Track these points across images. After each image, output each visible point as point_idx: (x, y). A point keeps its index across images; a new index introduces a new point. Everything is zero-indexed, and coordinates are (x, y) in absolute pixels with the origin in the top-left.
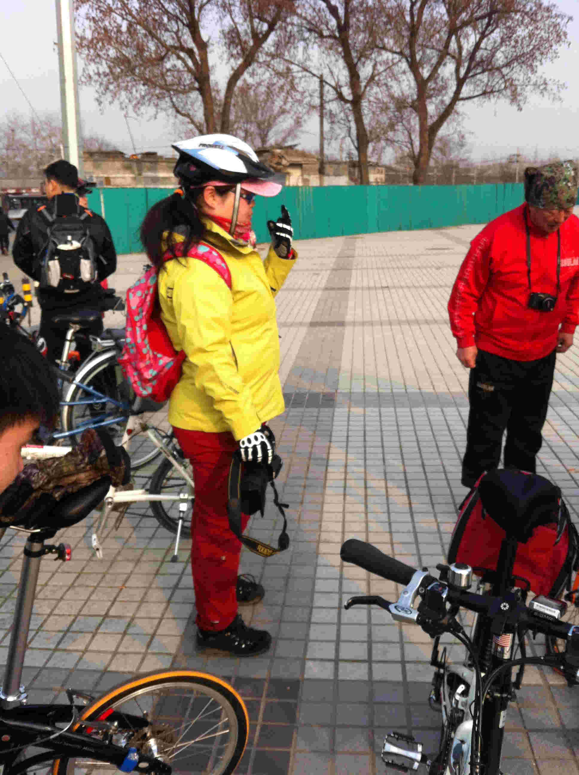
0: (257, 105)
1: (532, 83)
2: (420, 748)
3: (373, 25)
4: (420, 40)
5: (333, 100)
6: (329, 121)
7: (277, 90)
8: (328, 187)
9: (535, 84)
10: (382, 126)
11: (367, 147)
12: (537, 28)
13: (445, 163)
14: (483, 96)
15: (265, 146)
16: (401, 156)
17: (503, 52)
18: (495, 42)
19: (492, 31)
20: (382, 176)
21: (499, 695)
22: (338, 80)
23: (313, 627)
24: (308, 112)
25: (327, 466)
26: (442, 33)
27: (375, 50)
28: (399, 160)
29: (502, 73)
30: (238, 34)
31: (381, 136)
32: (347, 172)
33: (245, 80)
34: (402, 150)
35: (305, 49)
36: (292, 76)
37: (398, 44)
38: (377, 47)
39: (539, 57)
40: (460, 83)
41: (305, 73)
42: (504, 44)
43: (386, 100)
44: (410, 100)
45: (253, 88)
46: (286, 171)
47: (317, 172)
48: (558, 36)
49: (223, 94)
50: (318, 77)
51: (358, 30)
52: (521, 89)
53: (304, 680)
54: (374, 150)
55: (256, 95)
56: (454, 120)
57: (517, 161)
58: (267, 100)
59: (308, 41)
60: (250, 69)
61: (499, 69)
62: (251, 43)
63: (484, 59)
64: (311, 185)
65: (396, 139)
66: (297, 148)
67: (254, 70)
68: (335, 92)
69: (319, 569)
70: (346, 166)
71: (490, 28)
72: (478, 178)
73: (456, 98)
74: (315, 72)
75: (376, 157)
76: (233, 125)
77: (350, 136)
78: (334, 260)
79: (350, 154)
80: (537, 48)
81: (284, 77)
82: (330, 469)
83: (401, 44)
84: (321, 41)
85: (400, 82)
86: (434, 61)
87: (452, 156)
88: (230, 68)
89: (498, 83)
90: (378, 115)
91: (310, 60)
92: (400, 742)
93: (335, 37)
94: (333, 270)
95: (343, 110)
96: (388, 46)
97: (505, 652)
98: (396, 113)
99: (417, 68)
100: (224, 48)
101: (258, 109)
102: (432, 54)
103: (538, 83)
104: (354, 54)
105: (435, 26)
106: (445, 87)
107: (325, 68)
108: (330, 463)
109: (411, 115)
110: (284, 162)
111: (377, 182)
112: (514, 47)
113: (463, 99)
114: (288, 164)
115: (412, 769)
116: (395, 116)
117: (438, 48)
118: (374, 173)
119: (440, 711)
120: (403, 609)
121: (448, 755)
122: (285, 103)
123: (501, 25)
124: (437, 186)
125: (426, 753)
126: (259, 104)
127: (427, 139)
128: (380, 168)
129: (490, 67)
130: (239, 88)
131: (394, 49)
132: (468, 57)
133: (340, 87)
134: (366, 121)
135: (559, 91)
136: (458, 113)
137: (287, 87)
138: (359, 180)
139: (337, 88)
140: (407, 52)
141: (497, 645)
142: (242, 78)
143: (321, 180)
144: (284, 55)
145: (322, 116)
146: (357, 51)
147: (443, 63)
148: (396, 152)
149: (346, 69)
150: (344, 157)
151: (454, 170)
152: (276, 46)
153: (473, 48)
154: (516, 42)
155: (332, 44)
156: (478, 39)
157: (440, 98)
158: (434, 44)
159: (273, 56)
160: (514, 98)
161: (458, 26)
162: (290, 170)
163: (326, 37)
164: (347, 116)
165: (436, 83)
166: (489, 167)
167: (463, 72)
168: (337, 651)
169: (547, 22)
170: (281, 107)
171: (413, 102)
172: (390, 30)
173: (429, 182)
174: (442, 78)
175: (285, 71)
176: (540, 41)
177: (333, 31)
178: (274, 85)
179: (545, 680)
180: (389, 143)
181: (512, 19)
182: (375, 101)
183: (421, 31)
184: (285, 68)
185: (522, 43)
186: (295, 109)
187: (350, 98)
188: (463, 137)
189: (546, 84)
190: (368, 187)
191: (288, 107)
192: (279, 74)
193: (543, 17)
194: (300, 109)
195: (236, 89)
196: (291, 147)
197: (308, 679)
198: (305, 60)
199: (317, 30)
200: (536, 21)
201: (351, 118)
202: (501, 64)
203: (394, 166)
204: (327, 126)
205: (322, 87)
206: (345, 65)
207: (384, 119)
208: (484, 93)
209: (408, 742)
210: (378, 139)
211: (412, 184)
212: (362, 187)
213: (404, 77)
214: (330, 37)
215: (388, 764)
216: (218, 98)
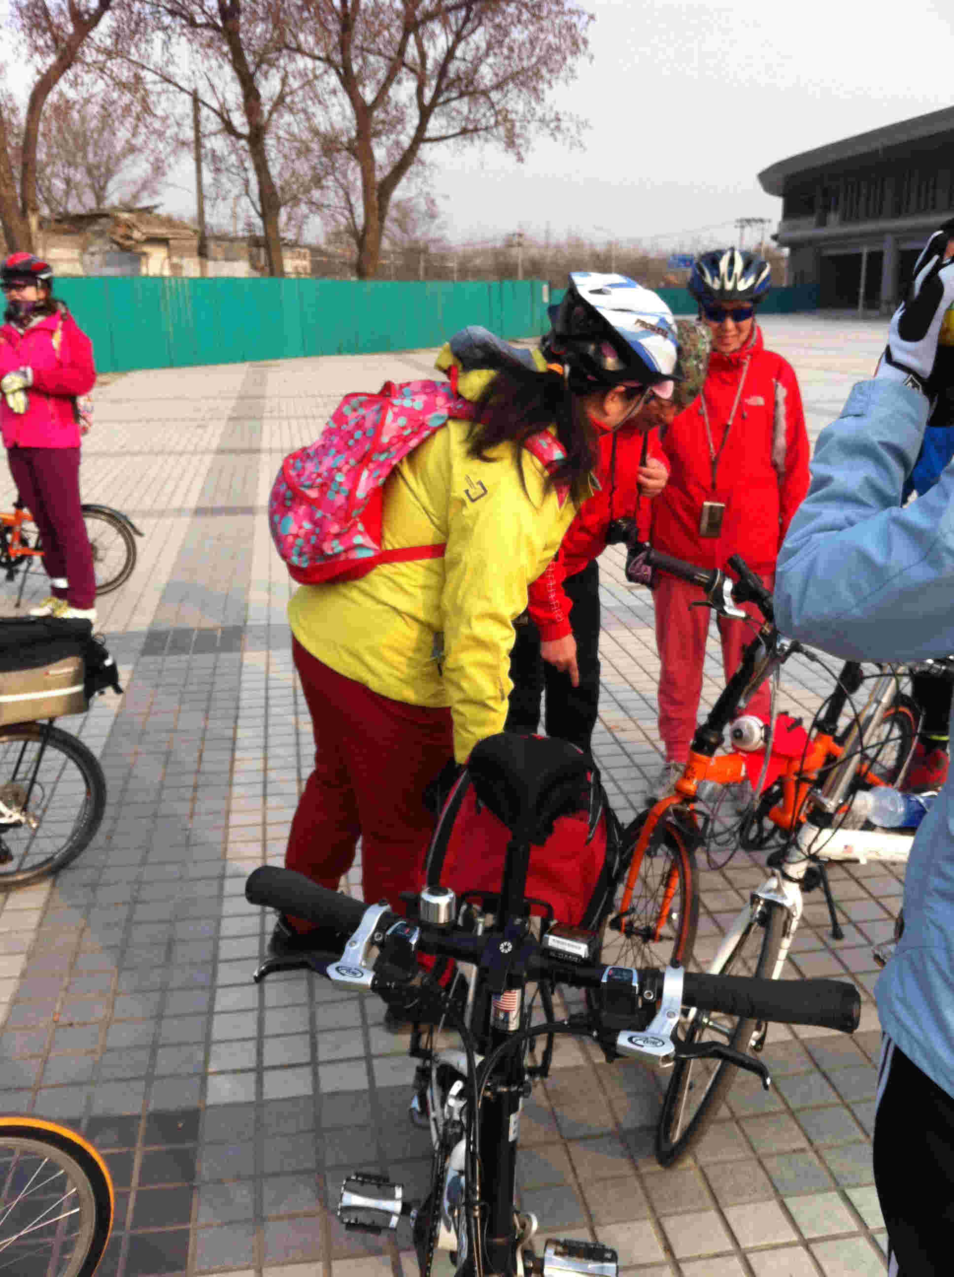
0: (85, 136)
1: (537, 118)
2: (399, 1193)
3: (279, 10)
4: (358, 40)
5: (215, 134)
6: (212, 168)
7: (119, 111)
8: (215, 279)
9: (542, 120)
10: (301, 180)
11: (277, 214)
12: (541, 30)
13: (406, 245)
14: (460, 137)
15: (101, 207)
16: (335, 230)
17: (491, 66)
18: (478, 48)
19: (473, 31)
20: (305, 264)
21: (505, 1090)
22: (225, 99)
23: (217, 1020)
24: (174, 152)
25: (233, 750)
26: (393, 30)
27: (285, 52)
28: (332, 237)
29: (489, 98)
30: (46, 11)
31: (300, 196)
32: (246, 256)
33: (61, 94)
34: (335, 221)
35: (166, 44)
36: (145, 90)
37: (322, 43)
38: (288, 47)
39: (547, 76)
40: (425, 113)
41: (166, 85)
42: (491, 52)
43: (306, 136)
44: (344, 139)
45: (77, 107)
46: (139, 250)
47: (195, 253)
48: (575, 43)
49: (23, 114)
50: (189, 93)
51: (254, 18)
52: (521, 127)
53: (207, 1107)
54: (290, 219)
55: (83, 119)
56: (418, 174)
57: (520, 245)
58: (103, 129)
59: (169, 32)
60: (70, 74)
61: (485, 93)
62: (70, 28)
63: (462, 76)
64: (185, 273)
65: (326, 202)
66: (157, 211)
67: (76, 76)
68: (219, 120)
69: (225, 923)
70: (244, 245)
71: (469, 26)
72: (460, 271)
73: (419, 138)
74: (183, 84)
75: (295, 230)
76: (43, 170)
77: (247, 194)
78: (232, 403)
79: (250, 225)
80: (543, 61)
81: (130, 90)
82: (238, 754)
83: (326, 45)
84: (193, 33)
85: (327, 107)
86: (382, 75)
87: (418, 233)
88: (34, 71)
89: (484, 115)
90: (293, 161)
91: (173, 63)
92: (367, 1187)
93: (216, 27)
94: (231, 419)
95: (234, 150)
96: (304, 46)
97: (511, 1019)
98: (324, 159)
99: (355, 87)
100: (22, 35)
101: (88, 144)
102: (379, 65)
103: (547, 118)
104: (249, 58)
105: (382, 16)
106: (401, 120)
107: (201, 78)
108: (239, 744)
109: (348, 163)
110: (136, 235)
111: (298, 273)
112: (508, 58)
113: (430, 140)
114: (144, 237)
115: (387, 1228)
116: (321, 163)
117: (387, 54)
118: (292, 258)
119: (429, 1128)
120: (349, 970)
121: (440, 1198)
122: (134, 135)
123: (485, 21)
124: (397, 283)
125: (409, 1199)
126: (89, 134)
127: (376, 204)
128: (303, 251)
129: (471, 89)
130: (51, 106)
131: (317, 52)
132: (436, 73)
133: (228, 111)
134: (274, 170)
135: (578, 132)
136: (423, 163)
137: (137, 108)
138: (267, 269)
139: (223, 115)
140: (337, 58)
141: (497, 1010)
142: (56, 88)
143: (203, 267)
144: (129, 52)
145: (198, 160)
146: (254, 53)
147: (396, 79)
148: (326, 224)
149: (238, 81)
150: (240, 230)
151: (422, 257)
152: (114, 37)
153: (443, 56)
154: (511, 49)
155: (212, 38)
156: (450, 44)
157: (393, 137)
158: (381, 47)
159: (109, 54)
160: (511, 142)
161: (419, 19)
162: (147, 249)
163: (201, 26)
164: (242, 162)
165: (386, 112)
166: (477, 254)
167: (428, 94)
168: (260, 1053)
169: (557, 21)
170: (128, 142)
171: (350, 141)
172: (307, 19)
173: (381, 274)
174: (397, 103)
175: (133, 81)
176: (548, 51)
177: (211, 17)
178: (113, 102)
179: (589, 1058)
180: (314, 208)
181: (504, 12)
182: (287, 137)
183: (359, 26)
184: (131, 74)
185: (520, 51)
186: (151, 146)
187: (245, 130)
188: (433, 201)
189: (558, 120)
190: (283, 281)
191: (138, 141)
192: (122, 86)
193: (550, 12)
194: (161, 146)
195: (47, 109)
196: (148, 210)
197: (211, 1106)
198: (167, 63)
199: (184, 12)
200: (540, 18)
201: (249, 164)
202: (488, 84)
203: (324, 247)
204: (208, 177)
205: (196, 110)
206: (235, 74)
207: (303, 167)
208: (464, 132)
209: (379, 1186)
210: (295, 200)
211: (354, 279)
212: (274, 280)
213: (334, 100)
214: (206, 26)
215: (349, 1226)
216: (15, 121)
